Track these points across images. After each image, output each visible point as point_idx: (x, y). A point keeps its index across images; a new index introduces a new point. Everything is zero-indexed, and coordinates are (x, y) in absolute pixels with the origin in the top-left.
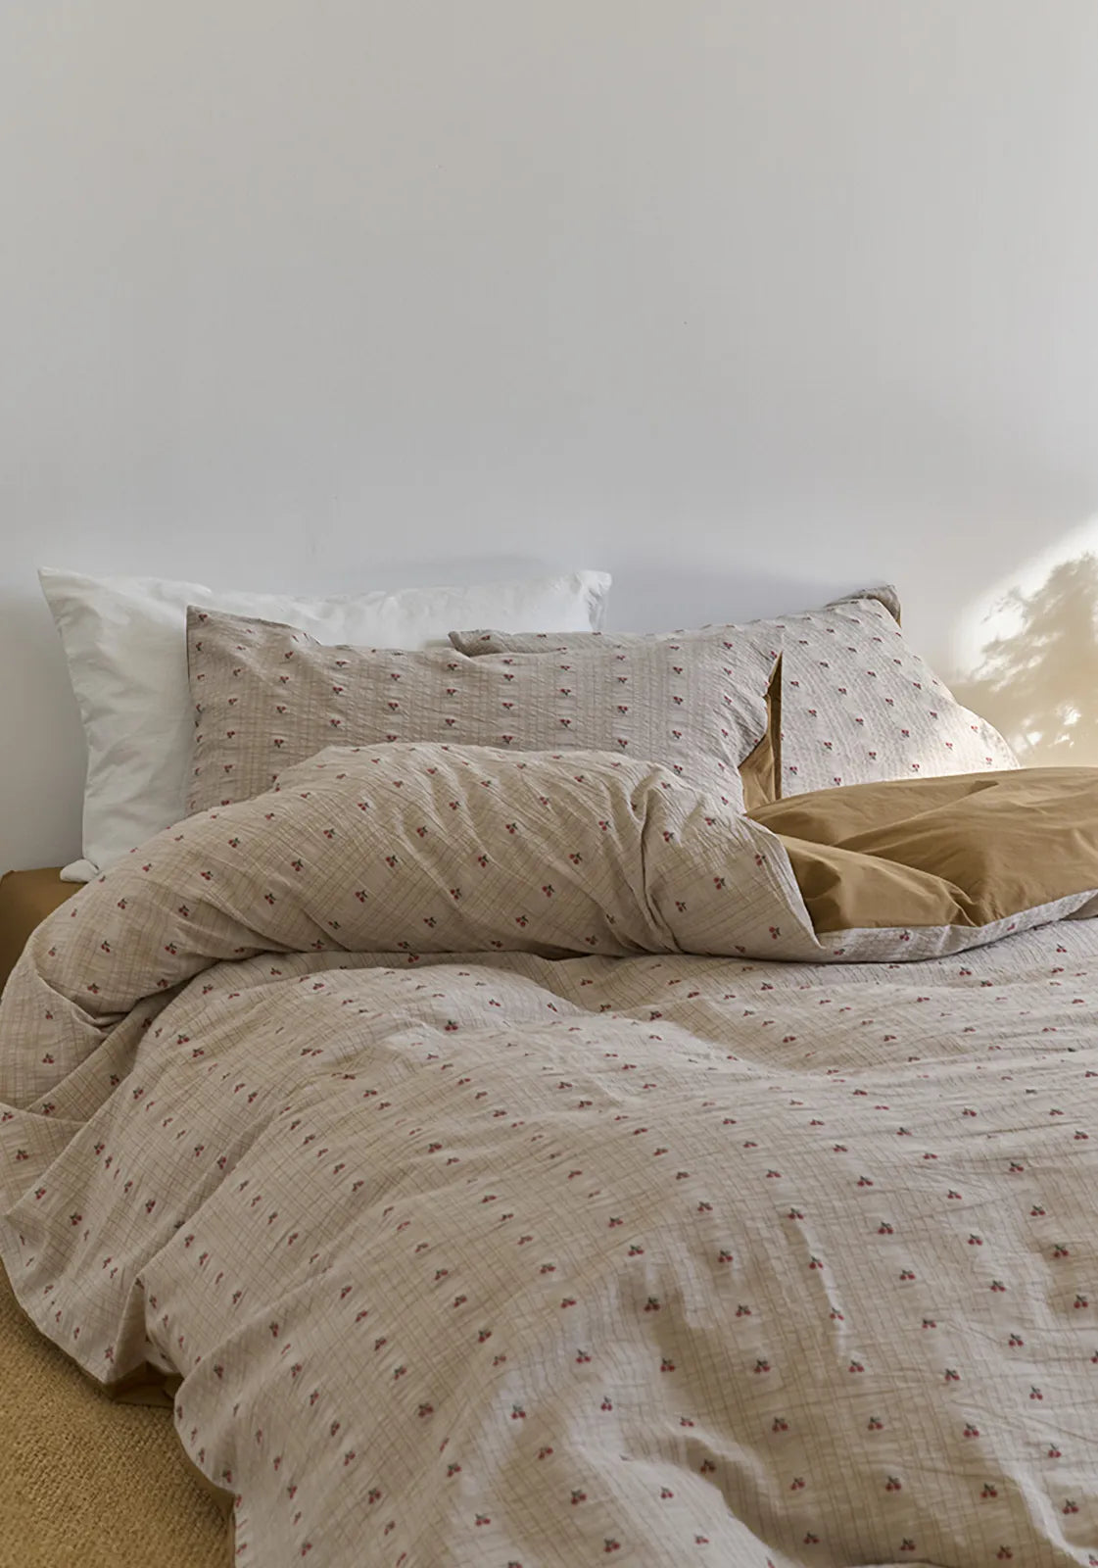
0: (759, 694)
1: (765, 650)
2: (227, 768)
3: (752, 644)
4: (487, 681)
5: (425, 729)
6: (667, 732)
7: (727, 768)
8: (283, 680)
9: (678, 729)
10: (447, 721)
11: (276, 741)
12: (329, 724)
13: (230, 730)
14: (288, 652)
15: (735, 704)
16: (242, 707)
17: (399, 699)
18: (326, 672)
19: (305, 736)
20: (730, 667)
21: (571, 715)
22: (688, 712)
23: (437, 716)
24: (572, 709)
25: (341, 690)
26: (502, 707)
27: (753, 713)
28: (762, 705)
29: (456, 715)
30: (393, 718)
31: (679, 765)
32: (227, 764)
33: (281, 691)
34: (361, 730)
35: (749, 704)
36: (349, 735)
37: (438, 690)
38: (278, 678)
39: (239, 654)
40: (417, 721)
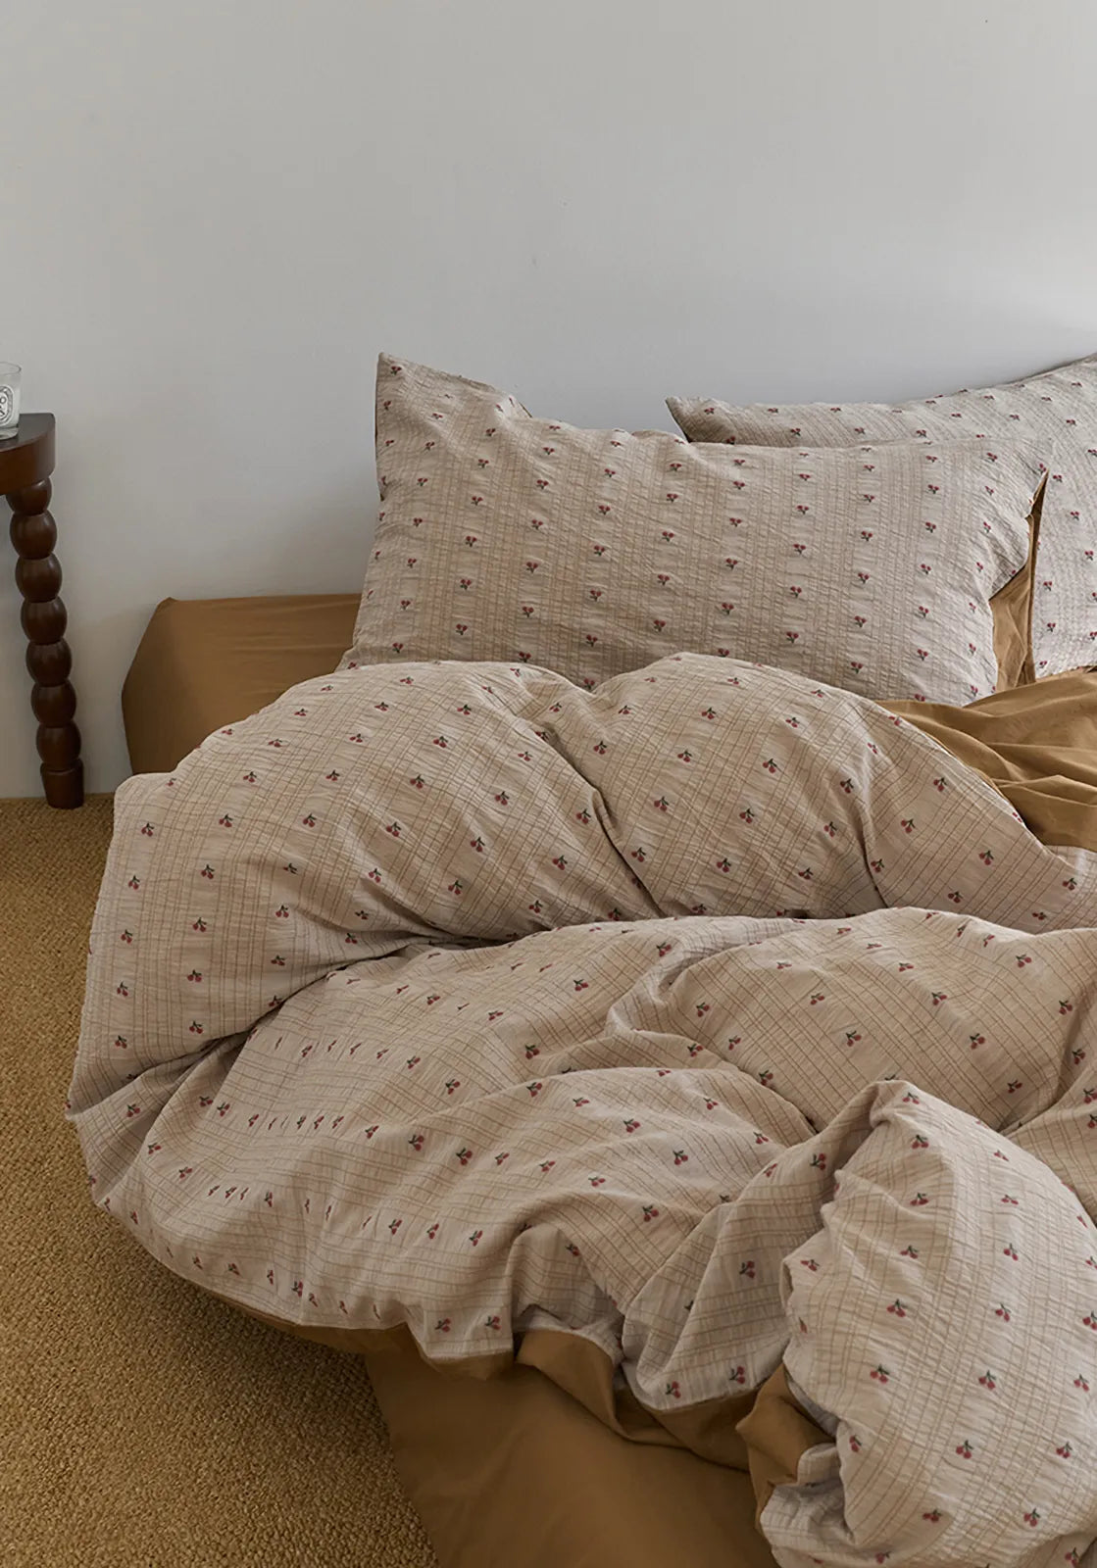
0: (1021, 515)
1: (1034, 462)
2: (412, 562)
3: (1019, 455)
4: (714, 488)
5: (639, 542)
6: (915, 566)
7: (978, 607)
8: (483, 463)
9: (927, 562)
10: (665, 534)
11: (468, 538)
12: (530, 524)
13: (418, 516)
14: (490, 427)
15: (995, 531)
16: (432, 490)
17: (611, 501)
18: (531, 459)
19: (501, 536)
20: (992, 485)
21: (807, 540)
22: (941, 542)
23: (653, 526)
24: (807, 531)
25: (546, 483)
26: (728, 523)
27: (1014, 541)
28: (1024, 528)
29: (675, 527)
30: (603, 525)
31: (925, 606)
32: (412, 556)
33: (478, 477)
34: (565, 536)
35: (1010, 530)
36: (552, 540)
37: (657, 494)
38: (476, 461)
39: (434, 424)
40: (631, 530)
